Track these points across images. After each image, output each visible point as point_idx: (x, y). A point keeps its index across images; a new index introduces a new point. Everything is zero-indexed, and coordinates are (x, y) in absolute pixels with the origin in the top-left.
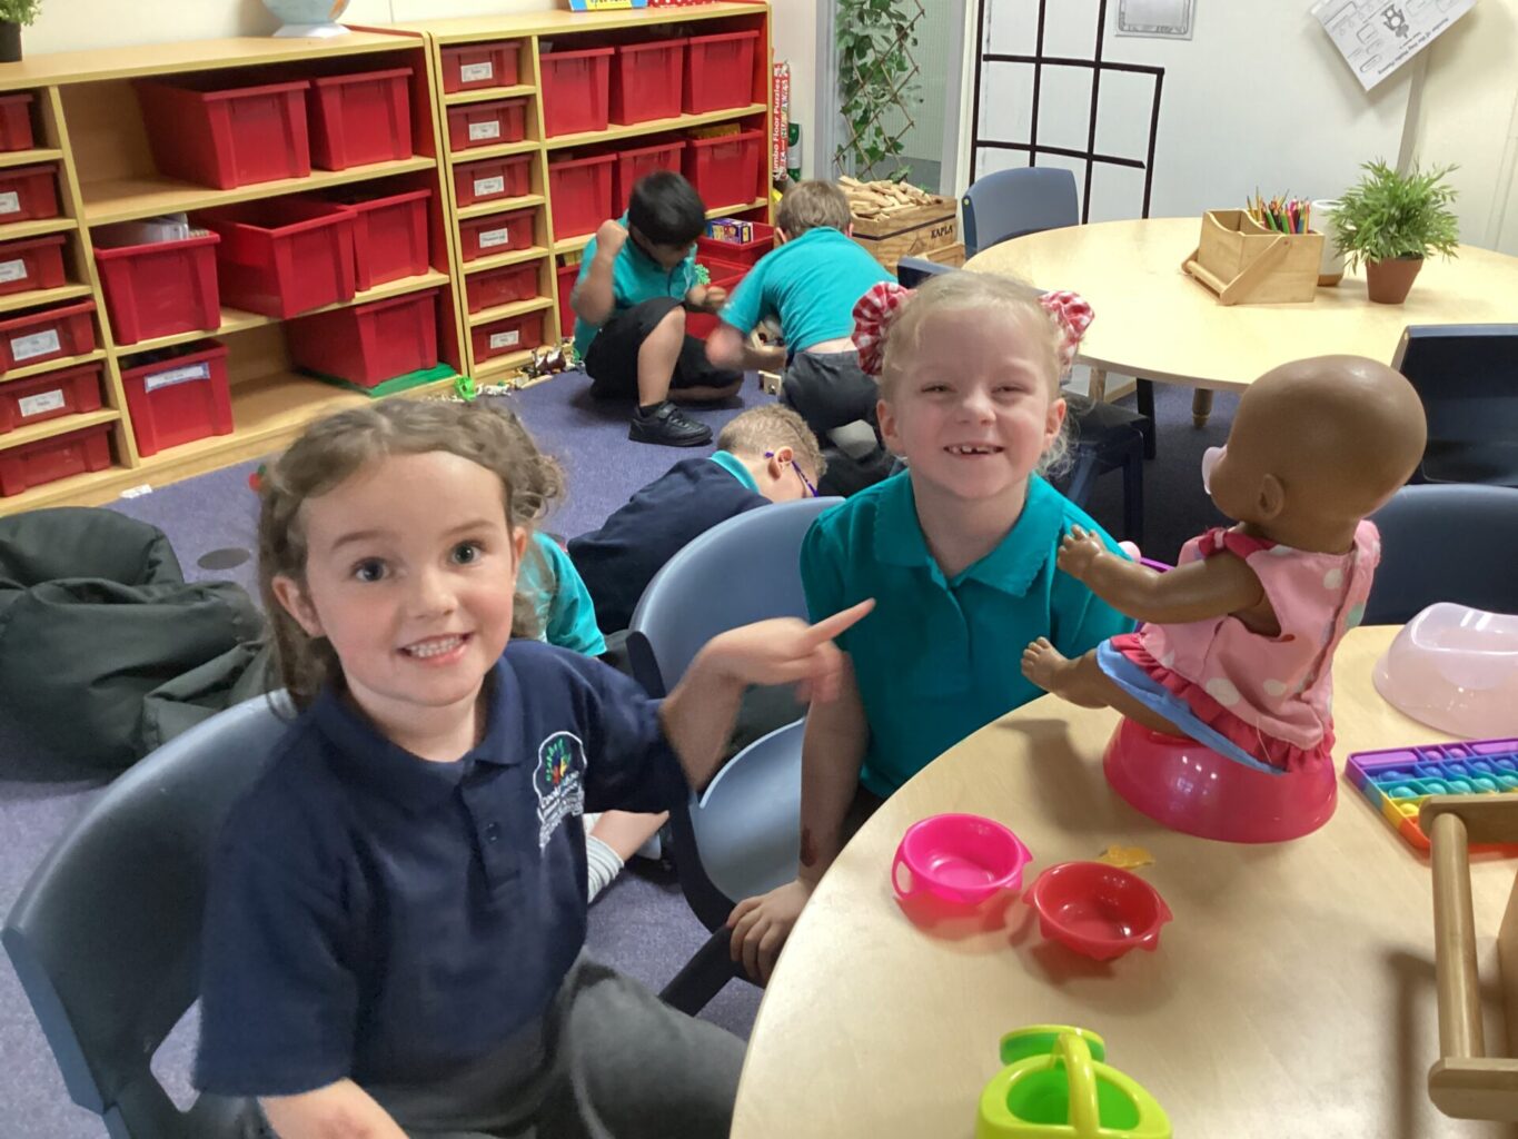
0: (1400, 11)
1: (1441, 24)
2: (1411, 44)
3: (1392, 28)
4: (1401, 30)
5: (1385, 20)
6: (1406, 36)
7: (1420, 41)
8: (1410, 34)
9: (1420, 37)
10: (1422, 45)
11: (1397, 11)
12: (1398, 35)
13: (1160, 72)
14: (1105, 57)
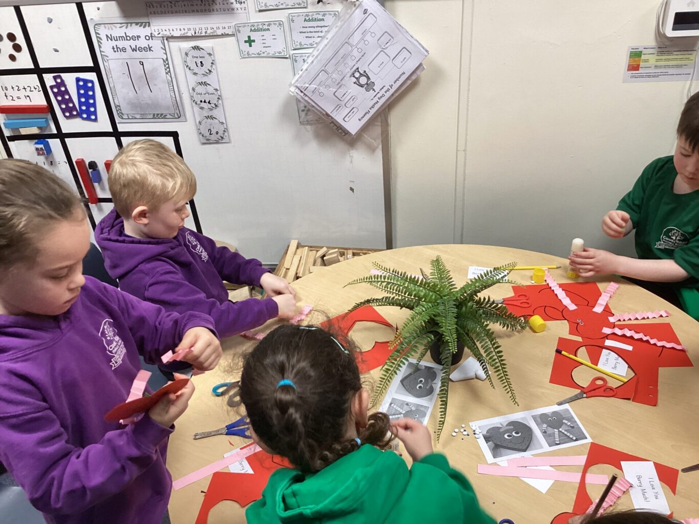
0: (365, 71)
1: (399, 77)
2: (379, 95)
3: (362, 86)
4: (369, 86)
5: (355, 80)
6: (374, 90)
7: (386, 92)
8: (377, 88)
9: (385, 89)
10: (388, 95)
11: (362, 72)
12: (367, 90)
14: (121, 128)
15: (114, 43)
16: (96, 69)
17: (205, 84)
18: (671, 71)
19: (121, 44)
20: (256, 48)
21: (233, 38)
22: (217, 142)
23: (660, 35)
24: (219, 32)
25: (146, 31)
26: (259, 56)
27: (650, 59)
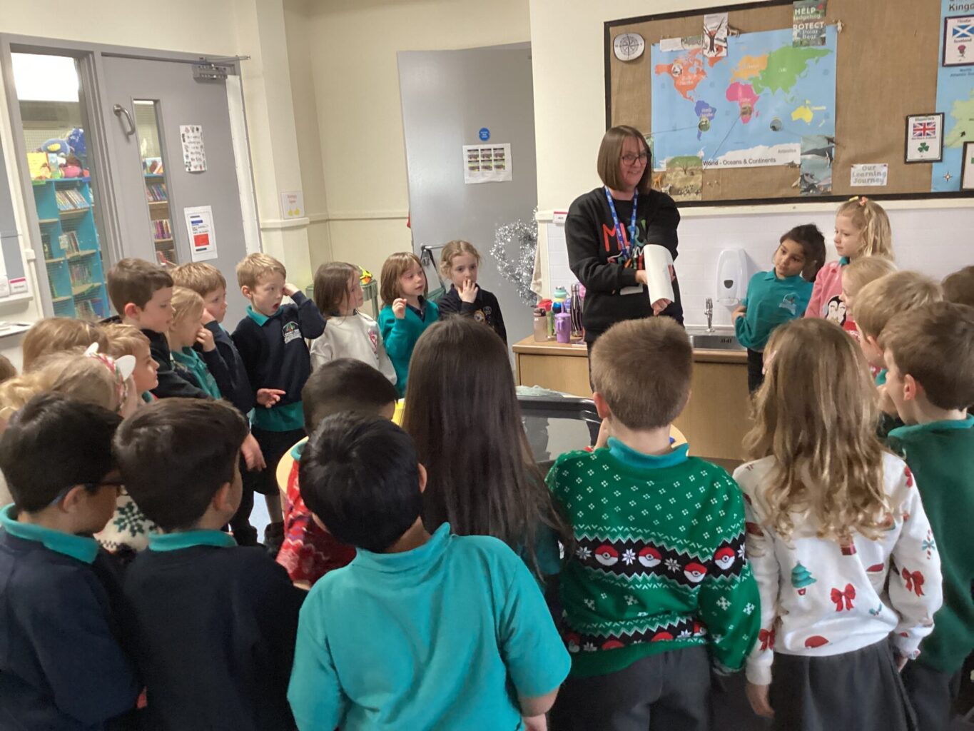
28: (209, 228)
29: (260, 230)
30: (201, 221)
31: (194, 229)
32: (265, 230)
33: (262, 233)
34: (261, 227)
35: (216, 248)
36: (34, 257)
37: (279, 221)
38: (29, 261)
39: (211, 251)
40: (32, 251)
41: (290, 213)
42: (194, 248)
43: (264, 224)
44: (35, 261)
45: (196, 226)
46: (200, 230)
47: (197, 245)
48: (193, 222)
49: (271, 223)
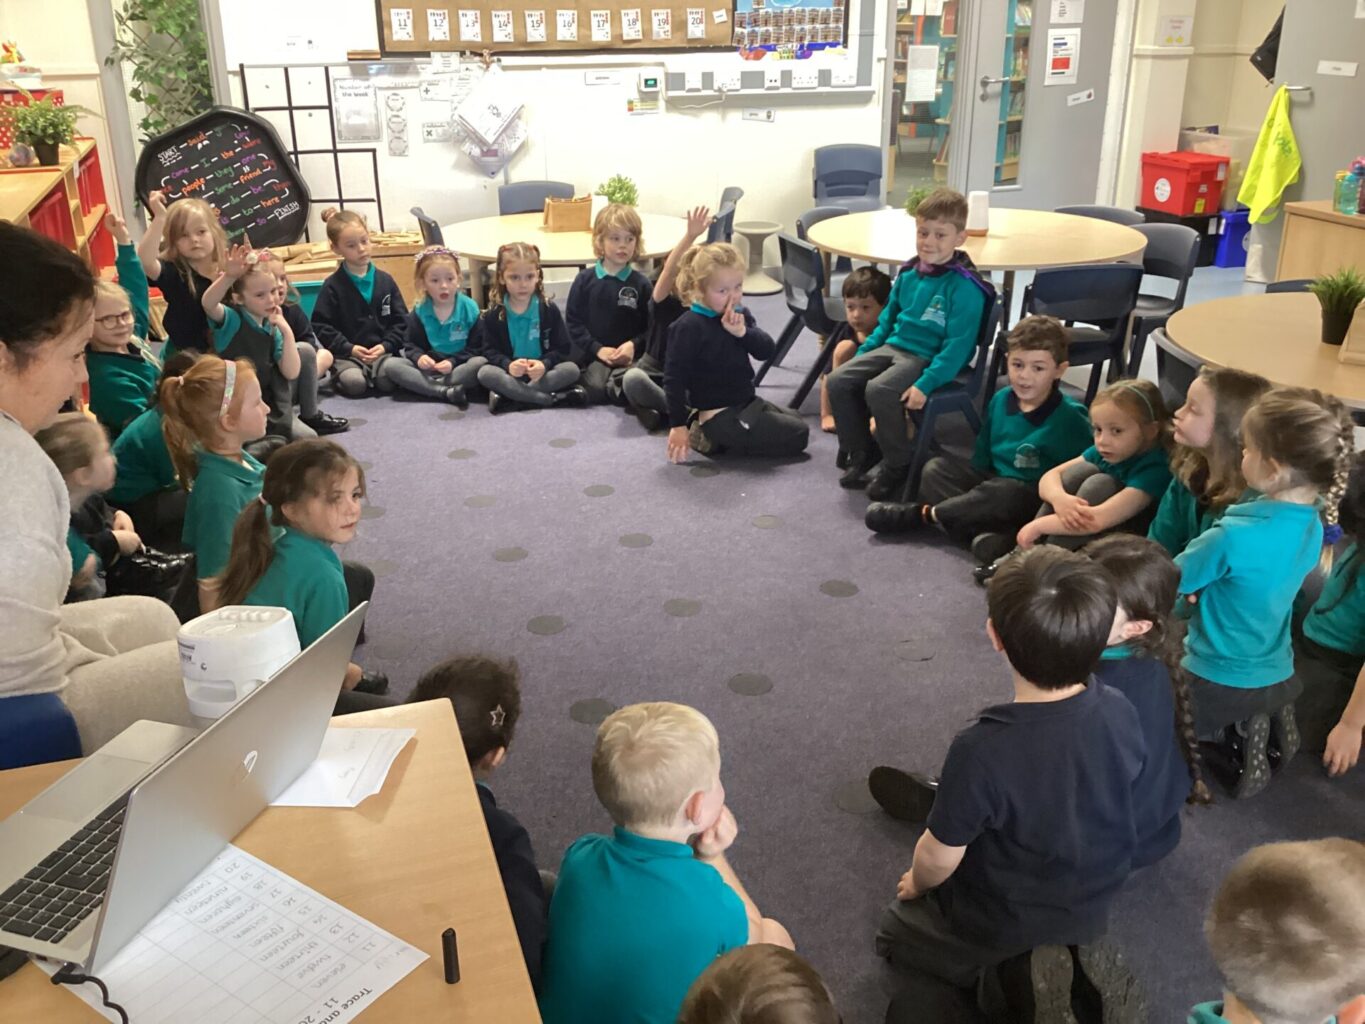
2: (504, 120)
4: (498, 115)
7: (507, 118)
9: (507, 116)
13: (374, 151)
14: (339, 146)
15: (344, 91)
16: (329, 107)
17: (398, 116)
18: (649, 111)
19: (348, 91)
20: (430, 95)
21: (417, 90)
22: (400, 155)
23: (640, 92)
24: (409, 85)
25: (366, 83)
26: (432, 100)
27: (638, 105)
28: (1073, 52)
29: (1132, 56)
30: (1065, 44)
31: (1055, 52)
32: (1139, 56)
33: (1135, 61)
34: (1135, 52)
35: (1076, 71)
36: (885, 56)
37: (1151, 47)
38: (879, 60)
39: (1070, 75)
40: (885, 51)
41: (1170, 41)
42: (1049, 69)
43: (1138, 49)
44: (885, 59)
45: (1057, 49)
46: (1061, 53)
47: (1055, 66)
48: (1055, 45)
49: (1144, 50)
